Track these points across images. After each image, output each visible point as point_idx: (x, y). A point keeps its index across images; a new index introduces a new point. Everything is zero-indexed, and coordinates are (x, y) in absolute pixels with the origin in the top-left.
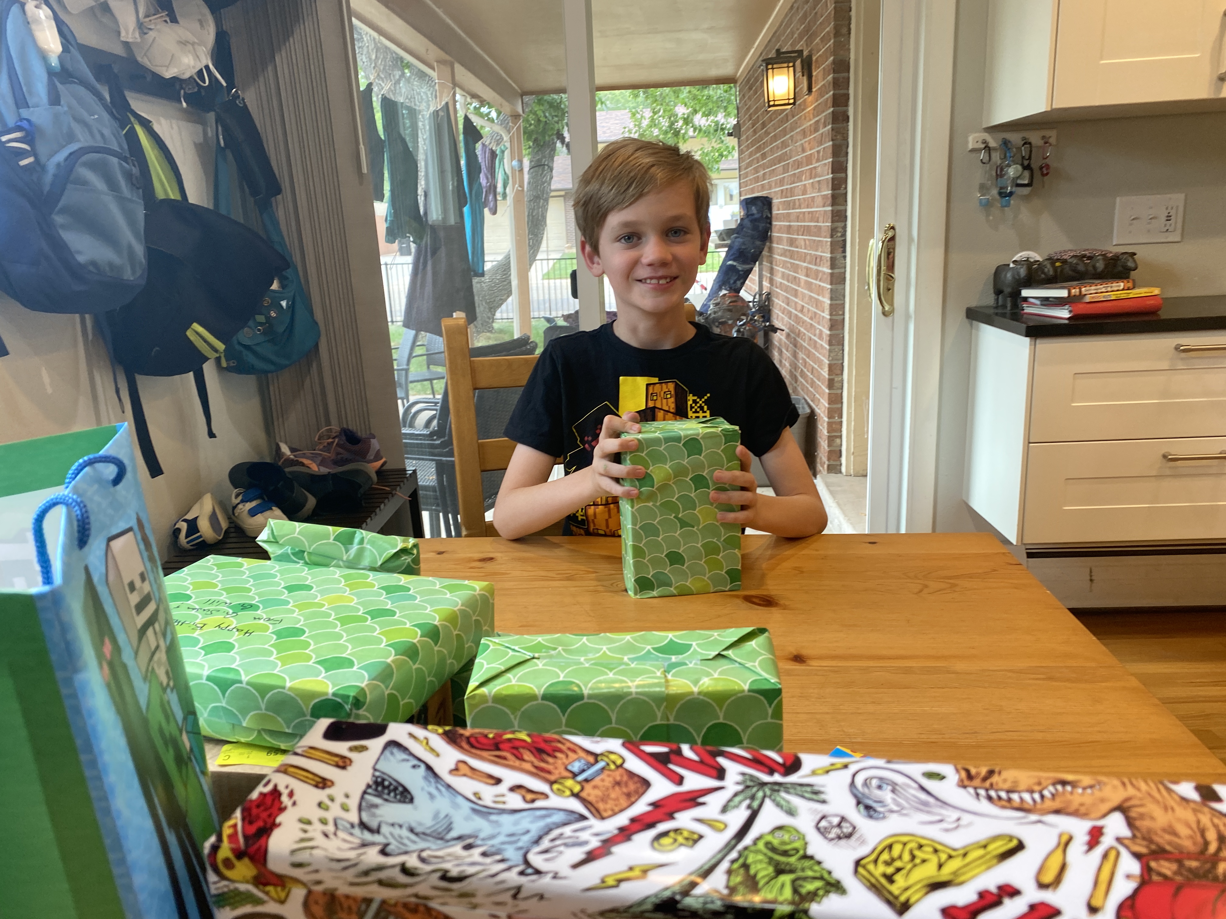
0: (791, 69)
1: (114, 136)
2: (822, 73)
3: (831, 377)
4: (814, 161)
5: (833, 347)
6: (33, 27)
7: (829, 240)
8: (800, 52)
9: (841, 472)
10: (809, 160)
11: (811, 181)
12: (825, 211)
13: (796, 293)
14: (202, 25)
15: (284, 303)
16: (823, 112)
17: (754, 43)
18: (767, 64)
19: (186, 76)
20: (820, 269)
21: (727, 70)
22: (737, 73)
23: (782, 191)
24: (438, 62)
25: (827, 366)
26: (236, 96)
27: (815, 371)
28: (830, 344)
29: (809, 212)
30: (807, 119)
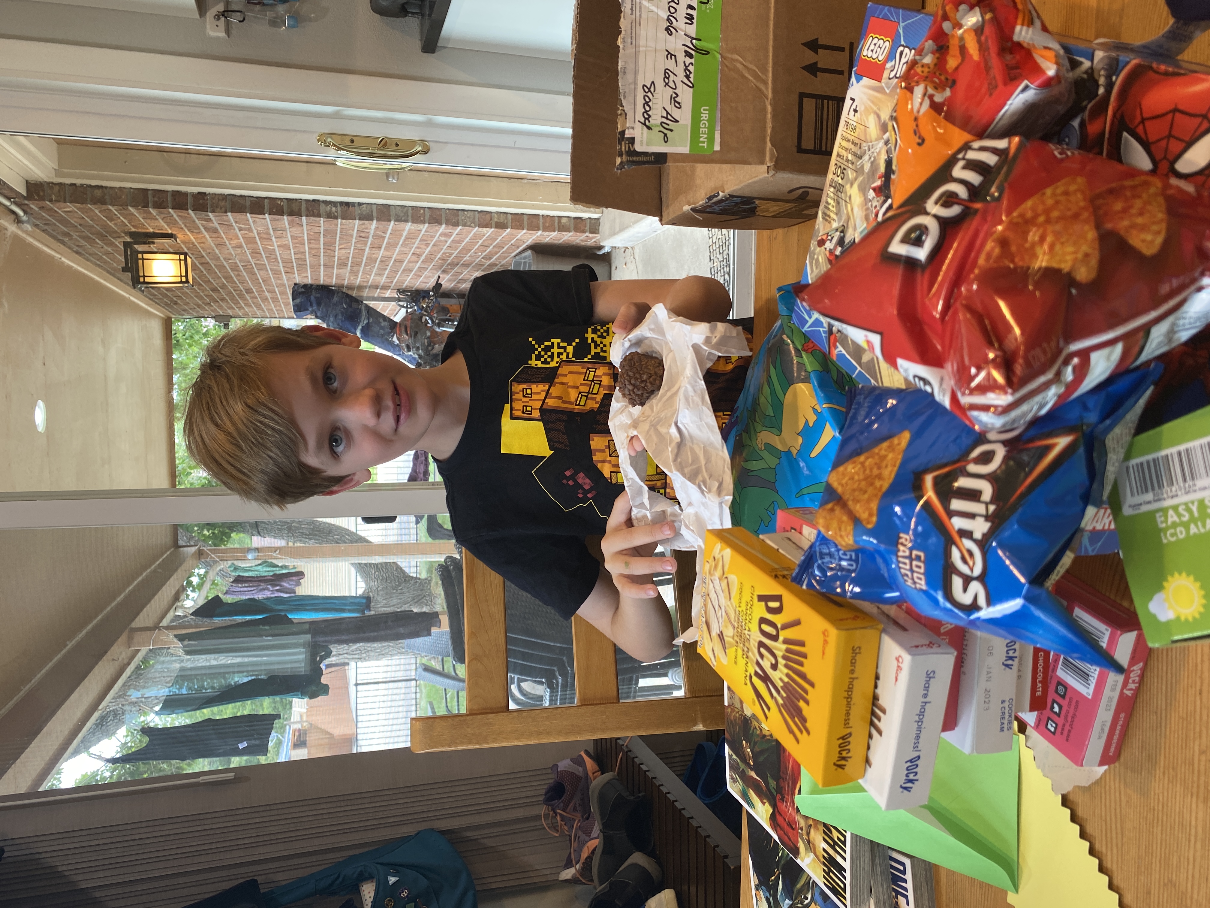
3: (494, 225)
4: (251, 234)
5: (461, 222)
8: (126, 245)
9: (598, 219)
10: (250, 241)
11: (274, 238)
12: (308, 224)
13: (399, 261)
15: (392, 880)
16: (194, 221)
17: (123, 296)
18: (139, 282)
21: (156, 328)
22: (159, 317)
24: (129, 646)
28: (457, 224)
29: (309, 243)
30: (203, 240)
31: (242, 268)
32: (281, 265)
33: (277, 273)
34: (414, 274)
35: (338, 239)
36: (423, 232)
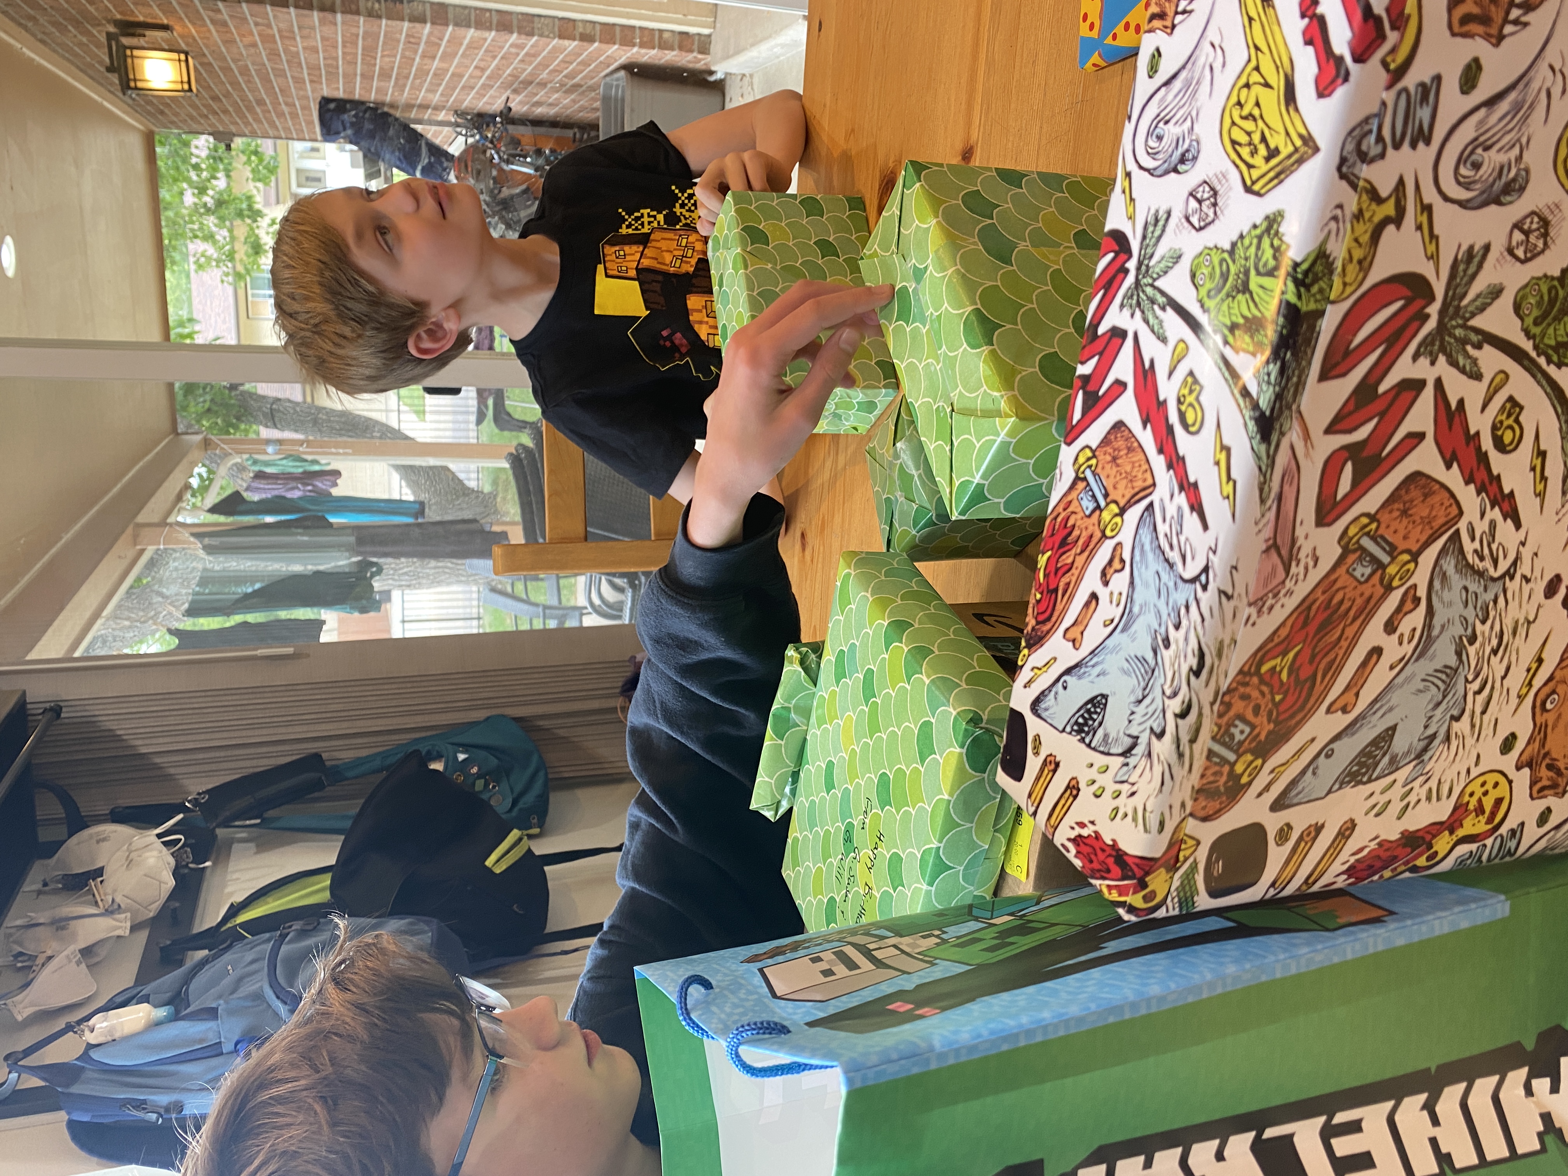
0: (136, 53)
1: (252, 948)
2: (140, 7)
3: (578, 37)
4: (270, 32)
5: (536, 31)
6: (117, 1035)
7: (384, 21)
8: (110, 36)
9: (709, 36)
10: (268, 39)
11: (298, 39)
12: (343, 23)
13: (457, 76)
14: (104, 840)
15: (461, 757)
16: (198, 11)
17: (96, 102)
18: (129, 88)
19: (172, 861)
20: (424, 38)
21: (135, 145)
22: (138, 130)
23: (311, 81)
24: (135, 544)
25: (561, 41)
26: (195, 802)
27: (568, 59)
28: (531, 34)
29: (344, 46)
30: (207, 35)
31: (253, 73)
32: (305, 71)
33: (299, 81)
34: (477, 93)
35: (381, 43)
36: (489, 41)
